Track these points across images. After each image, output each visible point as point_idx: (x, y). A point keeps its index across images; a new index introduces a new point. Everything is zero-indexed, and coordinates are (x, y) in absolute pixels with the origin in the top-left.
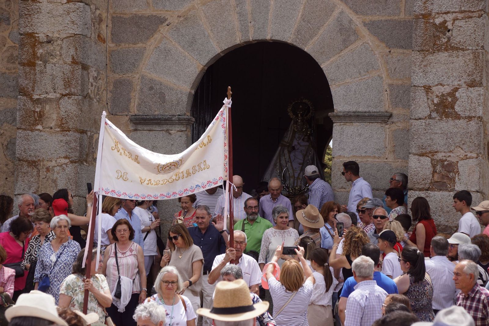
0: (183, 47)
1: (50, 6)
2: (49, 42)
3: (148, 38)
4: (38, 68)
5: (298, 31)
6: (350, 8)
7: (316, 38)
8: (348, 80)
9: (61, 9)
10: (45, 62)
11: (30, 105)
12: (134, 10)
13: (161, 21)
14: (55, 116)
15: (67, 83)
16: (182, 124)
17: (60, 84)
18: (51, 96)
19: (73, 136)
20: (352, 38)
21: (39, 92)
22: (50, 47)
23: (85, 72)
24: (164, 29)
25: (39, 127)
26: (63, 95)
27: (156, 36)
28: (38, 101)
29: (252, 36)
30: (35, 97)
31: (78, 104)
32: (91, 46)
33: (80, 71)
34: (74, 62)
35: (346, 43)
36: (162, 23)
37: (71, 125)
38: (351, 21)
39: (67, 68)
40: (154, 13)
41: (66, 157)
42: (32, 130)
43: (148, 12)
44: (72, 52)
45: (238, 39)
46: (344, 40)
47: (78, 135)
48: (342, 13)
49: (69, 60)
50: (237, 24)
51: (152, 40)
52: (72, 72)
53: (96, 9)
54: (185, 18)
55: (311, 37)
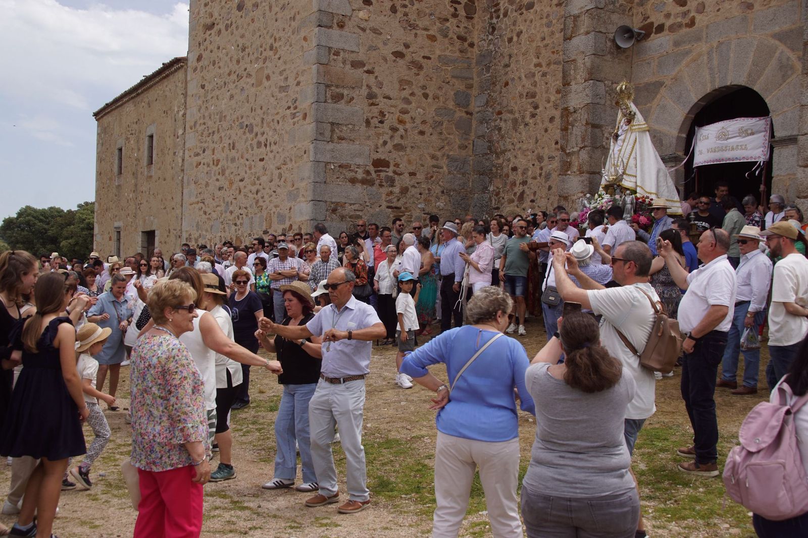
0: (674, 102)
1: (576, 86)
2: (575, 112)
3: (653, 99)
4: (569, 131)
5: (749, 75)
6: (788, 47)
7: (762, 78)
8: (786, 109)
9: (581, 88)
10: (573, 126)
11: (565, 158)
12: (646, 80)
13: (661, 84)
14: (576, 164)
15: (583, 140)
16: (672, 161)
17: (579, 139)
18: (575, 149)
19: (585, 176)
20: (789, 73)
21: (569, 148)
22: (575, 115)
23: (597, 130)
24: (663, 90)
25: (569, 172)
26: (581, 148)
27: (658, 96)
28: (568, 155)
29: (717, 85)
30: (568, 151)
31: (589, 153)
32: (605, 111)
33: (590, 130)
34: (587, 124)
35: (784, 77)
36: (662, 86)
37: (585, 168)
38: (788, 58)
39: (584, 128)
40: (657, 80)
41: (582, 192)
42: (566, 175)
43: (654, 79)
44: (586, 116)
45: (709, 90)
46: (783, 76)
47: (588, 175)
48: (782, 52)
49: (584, 122)
50: (708, 77)
51: (656, 100)
52: (586, 131)
53: (612, 83)
54: (675, 79)
55: (759, 78)
